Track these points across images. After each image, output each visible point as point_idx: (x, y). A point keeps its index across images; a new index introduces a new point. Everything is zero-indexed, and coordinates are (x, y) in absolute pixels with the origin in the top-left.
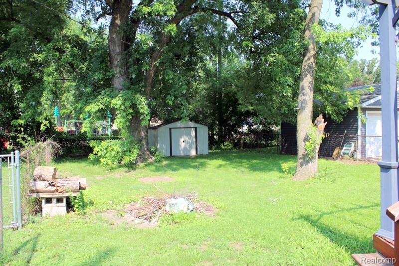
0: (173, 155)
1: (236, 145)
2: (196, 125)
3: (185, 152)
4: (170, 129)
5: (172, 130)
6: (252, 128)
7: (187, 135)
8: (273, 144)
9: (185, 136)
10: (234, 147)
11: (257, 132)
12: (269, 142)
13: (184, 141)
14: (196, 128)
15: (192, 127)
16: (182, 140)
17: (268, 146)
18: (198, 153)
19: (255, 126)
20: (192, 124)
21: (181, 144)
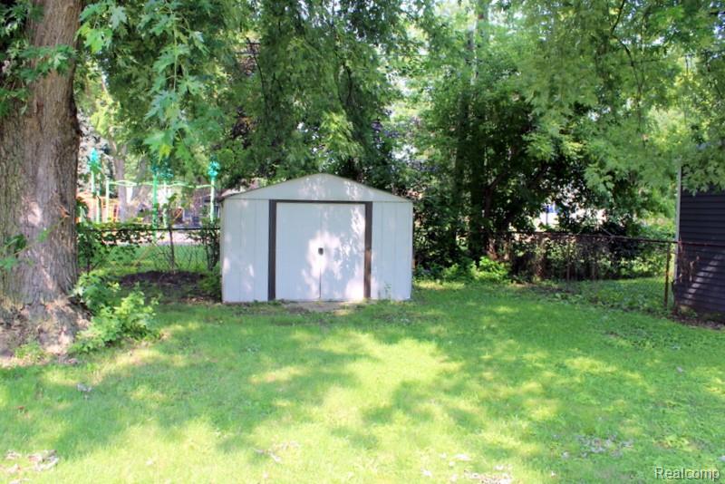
0: (279, 296)
1: (519, 267)
2: (372, 194)
3: (325, 291)
4: (273, 204)
5: (279, 207)
6: (573, 216)
7: (334, 230)
8: (635, 269)
9: (327, 234)
10: (511, 273)
11: (588, 230)
12: (623, 262)
13: (321, 251)
14: (368, 206)
15: (356, 199)
16: (314, 246)
17: (617, 277)
18: (374, 296)
19: (580, 212)
20: (353, 190)
21: (310, 258)
